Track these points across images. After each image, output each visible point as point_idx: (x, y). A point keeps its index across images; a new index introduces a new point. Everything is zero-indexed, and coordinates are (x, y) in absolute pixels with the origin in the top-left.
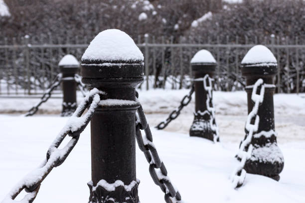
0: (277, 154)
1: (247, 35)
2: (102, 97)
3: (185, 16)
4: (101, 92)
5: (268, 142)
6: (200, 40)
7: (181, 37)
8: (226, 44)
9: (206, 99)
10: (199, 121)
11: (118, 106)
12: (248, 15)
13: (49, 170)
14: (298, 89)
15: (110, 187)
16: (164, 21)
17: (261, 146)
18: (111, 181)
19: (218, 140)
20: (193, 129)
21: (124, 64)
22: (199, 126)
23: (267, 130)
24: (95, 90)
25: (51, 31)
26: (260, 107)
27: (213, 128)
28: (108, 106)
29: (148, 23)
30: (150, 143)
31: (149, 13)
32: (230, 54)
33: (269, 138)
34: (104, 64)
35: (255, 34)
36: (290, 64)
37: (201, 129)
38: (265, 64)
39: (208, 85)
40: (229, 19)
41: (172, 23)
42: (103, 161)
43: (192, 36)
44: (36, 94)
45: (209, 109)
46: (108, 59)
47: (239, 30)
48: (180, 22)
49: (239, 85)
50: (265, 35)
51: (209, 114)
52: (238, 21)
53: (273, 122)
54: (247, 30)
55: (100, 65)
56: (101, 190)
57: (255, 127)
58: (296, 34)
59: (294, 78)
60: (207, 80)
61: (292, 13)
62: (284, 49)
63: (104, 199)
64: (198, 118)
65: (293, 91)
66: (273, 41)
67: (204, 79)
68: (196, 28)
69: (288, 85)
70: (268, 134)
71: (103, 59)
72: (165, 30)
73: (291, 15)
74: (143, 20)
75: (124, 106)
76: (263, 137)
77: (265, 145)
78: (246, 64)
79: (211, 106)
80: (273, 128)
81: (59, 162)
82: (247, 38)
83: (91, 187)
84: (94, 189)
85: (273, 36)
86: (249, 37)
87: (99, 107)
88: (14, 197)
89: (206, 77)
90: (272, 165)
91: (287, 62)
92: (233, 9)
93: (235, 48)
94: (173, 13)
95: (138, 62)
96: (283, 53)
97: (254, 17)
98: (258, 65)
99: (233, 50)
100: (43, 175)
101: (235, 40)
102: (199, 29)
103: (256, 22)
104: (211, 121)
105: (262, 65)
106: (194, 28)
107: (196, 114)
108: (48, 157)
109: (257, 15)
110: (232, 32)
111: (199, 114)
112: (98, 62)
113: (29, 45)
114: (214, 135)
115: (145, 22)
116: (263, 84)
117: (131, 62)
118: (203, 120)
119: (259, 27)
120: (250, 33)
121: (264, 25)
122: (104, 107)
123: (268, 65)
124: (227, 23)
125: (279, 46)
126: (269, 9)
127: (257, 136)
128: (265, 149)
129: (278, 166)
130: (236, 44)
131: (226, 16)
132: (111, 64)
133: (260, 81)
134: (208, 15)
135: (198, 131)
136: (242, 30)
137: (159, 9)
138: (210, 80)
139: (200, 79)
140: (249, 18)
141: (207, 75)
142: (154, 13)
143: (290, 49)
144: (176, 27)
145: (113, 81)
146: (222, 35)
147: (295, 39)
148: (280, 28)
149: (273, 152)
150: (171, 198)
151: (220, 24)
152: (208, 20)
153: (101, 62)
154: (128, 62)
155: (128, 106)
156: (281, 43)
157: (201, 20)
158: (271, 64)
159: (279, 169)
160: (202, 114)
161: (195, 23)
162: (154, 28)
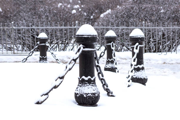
0: (145, 75)
1: (130, 22)
2: (84, 48)
3: (96, 11)
4: (83, 46)
5: (141, 70)
6: (105, 25)
7: (95, 23)
8: (119, 26)
9: (112, 53)
10: (108, 64)
11: (89, 51)
12: (130, 11)
13: (67, 72)
14: (157, 51)
15: (86, 79)
16: (85, 14)
17: (138, 72)
18: (86, 77)
19: (118, 72)
20: (106, 67)
21: (91, 36)
22: (109, 66)
23: (140, 65)
24: (81, 45)
25: (25, 19)
26: (137, 55)
27: (116, 66)
28: (86, 51)
29: (77, 15)
30: (98, 65)
31: (77, 10)
32: (121, 32)
33: (141, 68)
34: (84, 36)
35: (134, 21)
36: (153, 37)
37: (110, 67)
38: (139, 37)
39: (113, 47)
40: (120, 13)
41: (89, 15)
42: (84, 70)
43: (100, 22)
44: (17, 53)
45: (114, 58)
46: (86, 35)
47: (125, 19)
48: (94, 14)
49: (126, 49)
50: (140, 22)
51: (114, 60)
52: (125, 14)
53: (143, 61)
54: (130, 19)
55: (83, 36)
56: (83, 80)
57: (135, 63)
58: (156, 21)
59: (155, 45)
60: (113, 44)
61: (154, 10)
62: (150, 29)
63: (84, 83)
64: (108, 62)
65: (155, 52)
66: (144, 25)
67: (111, 44)
68: (103, 18)
69: (152, 48)
70: (141, 66)
71: (84, 34)
72: (85, 19)
73: (153, 11)
74: (74, 14)
75: (91, 51)
76: (138, 67)
77: (139, 71)
78: (131, 37)
79: (114, 56)
80: (143, 64)
81: (70, 69)
82: (130, 24)
83: (79, 79)
84: (80, 79)
85: (144, 22)
86: (131, 23)
87: (83, 51)
88: (56, 81)
89: (112, 43)
90: (143, 79)
91: (151, 36)
92: (123, 8)
93: (124, 29)
94: (90, 10)
95: (96, 35)
96: (149, 31)
97: (134, 12)
98: (136, 37)
99: (122, 30)
100: (65, 73)
101: (123, 25)
102: (104, 18)
103: (135, 15)
104: (115, 63)
105: (138, 37)
106: (101, 18)
107: (107, 60)
108: (66, 67)
109: (135, 11)
110: (122, 20)
111: (109, 60)
112: (82, 36)
113: (14, 27)
114: (116, 70)
115: (75, 15)
116: (139, 45)
117: (93, 35)
118: (111, 63)
119: (136, 17)
120: (132, 20)
121: (139, 16)
122: (84, 51)
123: (141, 37)
124: (119, 15)
125: (147, 28)
126: (142, 8)
127: (136, 67)
128: (139, 72)
129: (145, 80)
130: (124, 27)
131: (119, 12)
132: (87, 36)
133: (137, 44)
134: (109, 11)
135: (109, 68)
136: (127, 19)
137: (82, 7)
138: (114, 44)
139: (109, 44)
140: (131, 12)
141: (113, 42)
142: (80, 10)
143: (152, 30)
144: (92, 17)
145: (87, 42)
146: (116, 22)
147: (155, 24)
148: (147, 18)
149: (143, 74)
150: (105, 86)
151: (115, 16)
152: (109, 14)
153: (83, 35)
154: (92, 36)
155: (92, 51)
156: (148, 26)
157: (105, 13)
158: (142, 37)
159: (146, 81)
160: (110, 60)
161: (102, 16)
162: (80, 18)
